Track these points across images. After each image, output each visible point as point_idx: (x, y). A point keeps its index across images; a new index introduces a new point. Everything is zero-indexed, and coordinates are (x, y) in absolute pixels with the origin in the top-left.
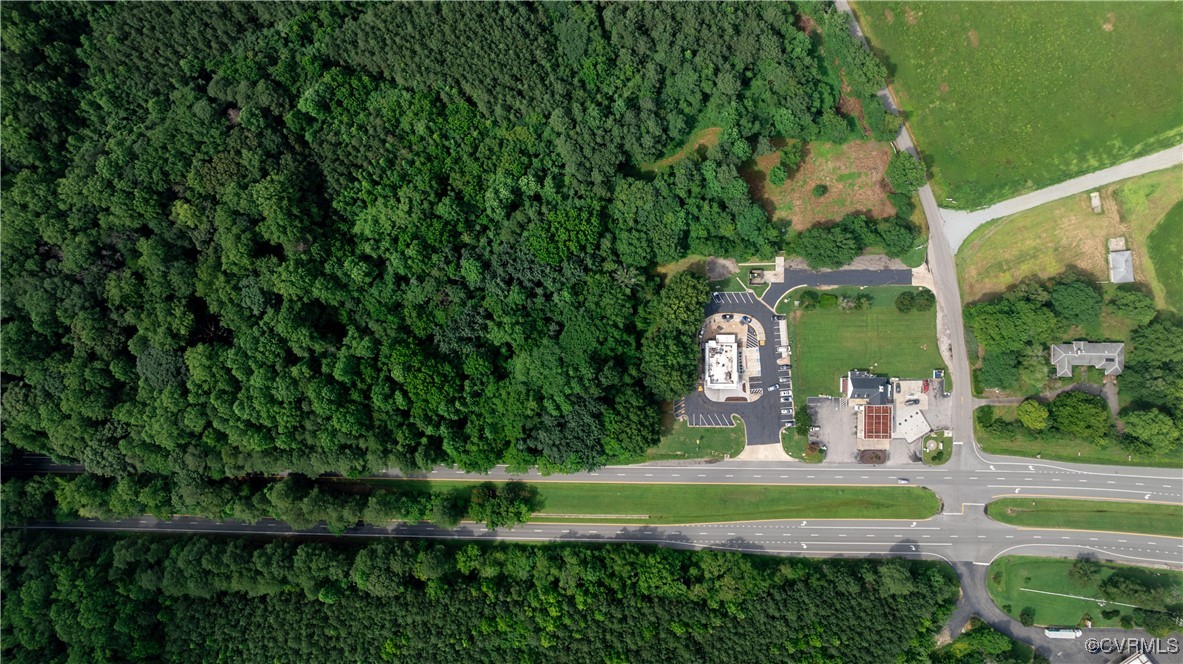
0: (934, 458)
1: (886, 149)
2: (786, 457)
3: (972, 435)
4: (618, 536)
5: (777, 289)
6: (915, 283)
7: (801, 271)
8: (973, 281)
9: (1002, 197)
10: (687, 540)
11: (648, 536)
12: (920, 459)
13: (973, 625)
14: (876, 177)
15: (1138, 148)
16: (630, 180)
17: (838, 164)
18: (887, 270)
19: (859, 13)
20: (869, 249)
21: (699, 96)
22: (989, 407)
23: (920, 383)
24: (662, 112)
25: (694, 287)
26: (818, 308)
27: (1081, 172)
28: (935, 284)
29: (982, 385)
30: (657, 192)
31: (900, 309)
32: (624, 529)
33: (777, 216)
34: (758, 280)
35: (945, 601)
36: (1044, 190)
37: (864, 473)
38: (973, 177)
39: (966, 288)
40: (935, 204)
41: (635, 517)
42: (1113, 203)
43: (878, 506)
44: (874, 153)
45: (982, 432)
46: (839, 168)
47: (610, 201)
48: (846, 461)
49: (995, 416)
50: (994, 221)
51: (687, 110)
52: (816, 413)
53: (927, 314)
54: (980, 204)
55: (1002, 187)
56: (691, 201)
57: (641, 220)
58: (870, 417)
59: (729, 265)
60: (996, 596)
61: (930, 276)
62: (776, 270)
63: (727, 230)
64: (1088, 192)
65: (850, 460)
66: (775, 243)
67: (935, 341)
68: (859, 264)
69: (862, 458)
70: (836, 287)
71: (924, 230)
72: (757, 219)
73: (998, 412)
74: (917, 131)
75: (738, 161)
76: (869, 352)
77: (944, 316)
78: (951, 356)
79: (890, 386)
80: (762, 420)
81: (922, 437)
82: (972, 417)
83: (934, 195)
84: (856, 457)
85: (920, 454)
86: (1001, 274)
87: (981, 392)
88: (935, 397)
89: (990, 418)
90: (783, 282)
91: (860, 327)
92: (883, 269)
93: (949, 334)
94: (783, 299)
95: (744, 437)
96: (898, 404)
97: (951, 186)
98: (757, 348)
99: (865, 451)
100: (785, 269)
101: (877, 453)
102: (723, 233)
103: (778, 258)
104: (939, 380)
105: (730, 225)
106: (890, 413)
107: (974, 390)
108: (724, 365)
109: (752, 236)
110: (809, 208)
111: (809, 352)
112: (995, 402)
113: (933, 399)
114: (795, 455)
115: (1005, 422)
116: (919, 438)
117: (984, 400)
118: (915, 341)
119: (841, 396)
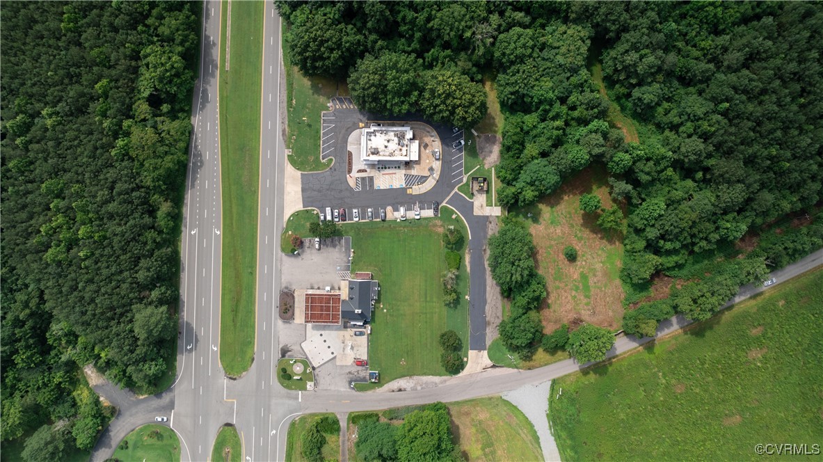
0: (284, 370)
1: (615, 326)
2: (287, 214)
3: (308, 412)
4: (207, 37)
5: (468, 209)
6: (472, 353)
7: (486, 233)
8: (472, 416)
9: (562, 448)
10: (201, 109)
11: (206, 69)
12: (283, 356)
13: (105, 408)
14: (585, 315)
16: (588, 42)
17: (599, 274)
18: (486, 324)
19: (759, 299)
20: (509, 305)
21: (676, 120)
22: (338, 430)
23: (365, 357)
24: (660, 77)
25: (472, 104)
26: (446, 250)
28: (471, 375)
29: (361, 422)
30: (574, 71)
31: (443, 336)
32: (214, 44)
33: (545, 209)
34: (476, 187)
35: (130, 377)
37: (270, 297)
38: (584, 417)
39: (465, 408)
40: (556, 376)
41: (228, 57)
43: (235, 311)
44: (611, 314)
45: (310, 424)
46: (595, 275)
47: (566, 20)
48: (283, 277)
49: (328, 436)
50: (537, 439)
51: (660, 110)
52: (334, 246)
53: (439, 366)
54: (555, 425)
55: (573, 448)
56: (564, 109)
57: (545, 54)
58: (328, 301)
59: (493, 157)
60: (138, 433)
61: (479, 369)
62: (486, 208)
63: (531, 149)
65: (285, 280)
66: (517, 201)
67: (409, 373)
68: (492, 292)
69: (286, 294)
70: (468, 269)
71: (527, 364)
72: (543, 179)
73: (333, 439)
74: (633, 358)
75: (608, 156)
76: (399, 303)
77: (436, 384)
78: (393, 391)
79: (362, 324)
80: (328, 190)
81: (307, 358)
82: (328, 412)
83: (566, 376)
84: (286, 288)
85: (289, 356)
86: (480, 446)
87: (354, 422)
88: (350, 373)
89: (326, 431)
90: (475, 214)
91: (426, 294)
92: (487, 319)
93: (416, 390)
94: (456, 213)
95: (310, 170)
96: (342, 333)
97: (574, 394)
98: (404, 186)
99: (293, 297)
100: (488, 217)
101: (291, 311)
102: (528, 146)
103: (499, 209)
104: (368, 377)
105: (537, 151)
106: (332, 322)
107: (357, 414)
108: (386, 147)
109: (524, 176)
110: (553, 243)
111: (399, 241)
112: (344, 436)
113: (348, 371)
114: (290, 223)
115: (321, 446)
116: (306, 355)
117: (346, 425)
118: (410, 353)
119: (351, 273)
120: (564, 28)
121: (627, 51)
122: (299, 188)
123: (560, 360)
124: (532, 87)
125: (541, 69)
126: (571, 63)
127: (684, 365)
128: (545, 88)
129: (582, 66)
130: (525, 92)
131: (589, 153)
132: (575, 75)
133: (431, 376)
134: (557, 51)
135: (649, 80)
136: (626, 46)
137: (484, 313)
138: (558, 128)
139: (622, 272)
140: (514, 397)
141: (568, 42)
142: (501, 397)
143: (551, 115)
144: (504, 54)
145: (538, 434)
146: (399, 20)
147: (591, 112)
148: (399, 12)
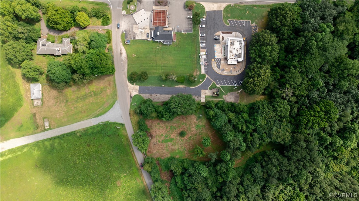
1: (149, 153)
2: (204, 4)
3: (112, 12)
5: (205, 87)
7: (194, 95)
8: (109, 87)
9: (93, 128)
14: (154, 140)
15: (25, 150)
16: (282, 143)
17: (173, 147)
18: (151, 94)
20: (159, 104)
21: (245, 184)
22: (103, 25)
23: (137, 38)
24: (265, 176)
26: (185, 76)
27: (53, 139)
28: (127, 86)
29: (107, 35)
30: (269, 136)
31: (146, 73)
34: (215, 91)
36: (71, 131)
38: (106, 139)
39: (112, 84)
40: (126, 126)
42: (38, 123)
44: (154, 152)
45: (107, 12)
46: (172, 145)
47: (293, 132)
49: (101, 20)
50: (97, 116)
51: (250, 177)
52: (189, 24)
53: (132, 71)
54: (104, 125)
55: (92, 133)
56: (251, 131)
57: (277, 122)
58: (163, 20)
59: (229, 98)
61: (130, 90)
62: (205, 95)
63: (232, 115)
64: (50, 129)
66: (208, 108)
67: (129, 58)
68: (165, 97)
69: (167, 3)
70: (176, 87)
71: (132, 113)
72: (218, 120)
73: (99, 23)
74: (133, 162)
75: (229, 150)
76: (161, 54)
77: (124, 70)
78: (121, 51)
79: (152, 36)
80: (214, 22)
81: (137, 12)
82: (112, 21)
83: (126, 130)
84: (169, 3)
85: (138, 4)
86: (95, 90)
87: (107, 32)
88: (130, 31)
89: (103, 19)
90: (202, 90)
91: (165, 67)
92: (153, 95)
93: (121, 61)
94: (202, 81)
95: (224, 15)
96: (148, 28)
97: (118, 134)
98: (216, 58)
99: (165, 6)
100: (200, 96)
101: (159, 4)
102: (234, 114)
103: (204, 101)
104: (127, 39)
105: (231, 118)
106: (153, 22)
107: (111, 34)
108: (234, 49)
109: (220, 112)
110: (188, 126)
111: (190, 55)
112: (101, 28)
113: (131, 30)
114: (199, 5)
115: (97, 17)
116: (138, 11)
117: (106, 29)
118: (138, 58)
119: (176, 32)
120: (289, 131)
121: (278, 160)
122: (215, 9)
123: (133, 128)
124: (262, 116)
125: (270, 120)
126: (273, 134)
127: (129, 186)
128: (261, 121)
129: (271, 139)
130: (259, 113)
131: (230, 141)
132: (267, 136)
133: (127, 68)
134: (279, 127)
135: (265, 171)
136: (281, 159)
137: (156, 93)
138: (242, 127)
139: (173, 157)
140: (117, 106)
141: (283, 132)
142: (117, 100)
143: (248, 125)
144: (278, 102)
145: (99, 117)
146: (294, 54)
147: (250, 143)
148: (298, 55)
